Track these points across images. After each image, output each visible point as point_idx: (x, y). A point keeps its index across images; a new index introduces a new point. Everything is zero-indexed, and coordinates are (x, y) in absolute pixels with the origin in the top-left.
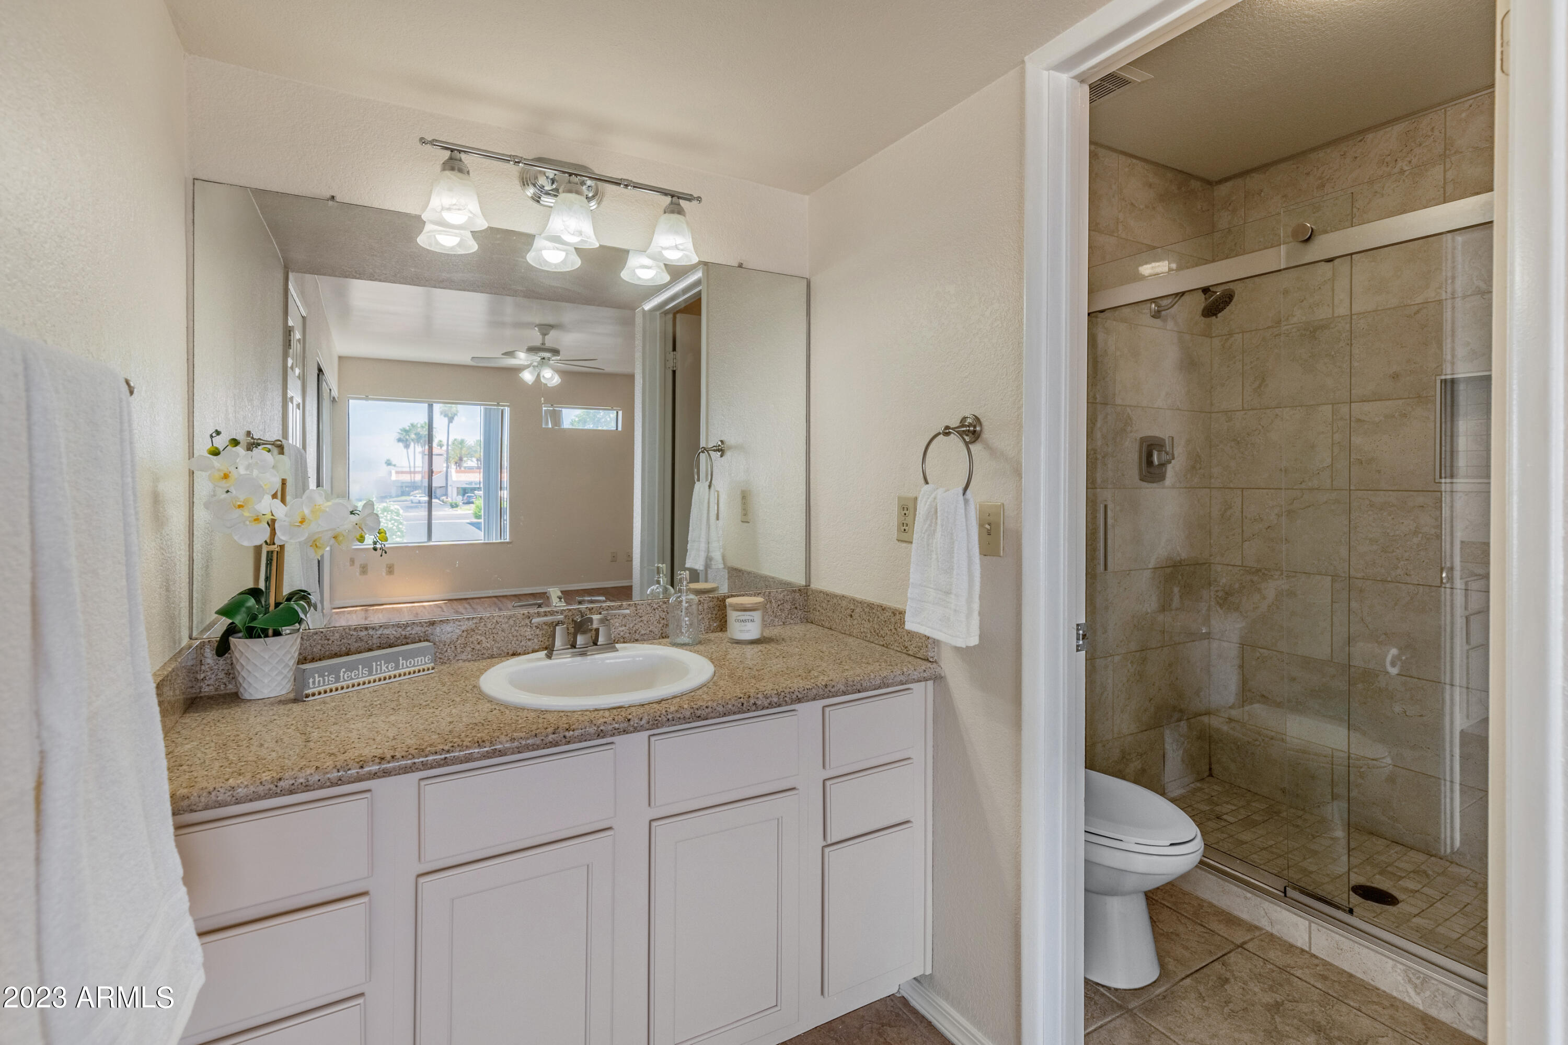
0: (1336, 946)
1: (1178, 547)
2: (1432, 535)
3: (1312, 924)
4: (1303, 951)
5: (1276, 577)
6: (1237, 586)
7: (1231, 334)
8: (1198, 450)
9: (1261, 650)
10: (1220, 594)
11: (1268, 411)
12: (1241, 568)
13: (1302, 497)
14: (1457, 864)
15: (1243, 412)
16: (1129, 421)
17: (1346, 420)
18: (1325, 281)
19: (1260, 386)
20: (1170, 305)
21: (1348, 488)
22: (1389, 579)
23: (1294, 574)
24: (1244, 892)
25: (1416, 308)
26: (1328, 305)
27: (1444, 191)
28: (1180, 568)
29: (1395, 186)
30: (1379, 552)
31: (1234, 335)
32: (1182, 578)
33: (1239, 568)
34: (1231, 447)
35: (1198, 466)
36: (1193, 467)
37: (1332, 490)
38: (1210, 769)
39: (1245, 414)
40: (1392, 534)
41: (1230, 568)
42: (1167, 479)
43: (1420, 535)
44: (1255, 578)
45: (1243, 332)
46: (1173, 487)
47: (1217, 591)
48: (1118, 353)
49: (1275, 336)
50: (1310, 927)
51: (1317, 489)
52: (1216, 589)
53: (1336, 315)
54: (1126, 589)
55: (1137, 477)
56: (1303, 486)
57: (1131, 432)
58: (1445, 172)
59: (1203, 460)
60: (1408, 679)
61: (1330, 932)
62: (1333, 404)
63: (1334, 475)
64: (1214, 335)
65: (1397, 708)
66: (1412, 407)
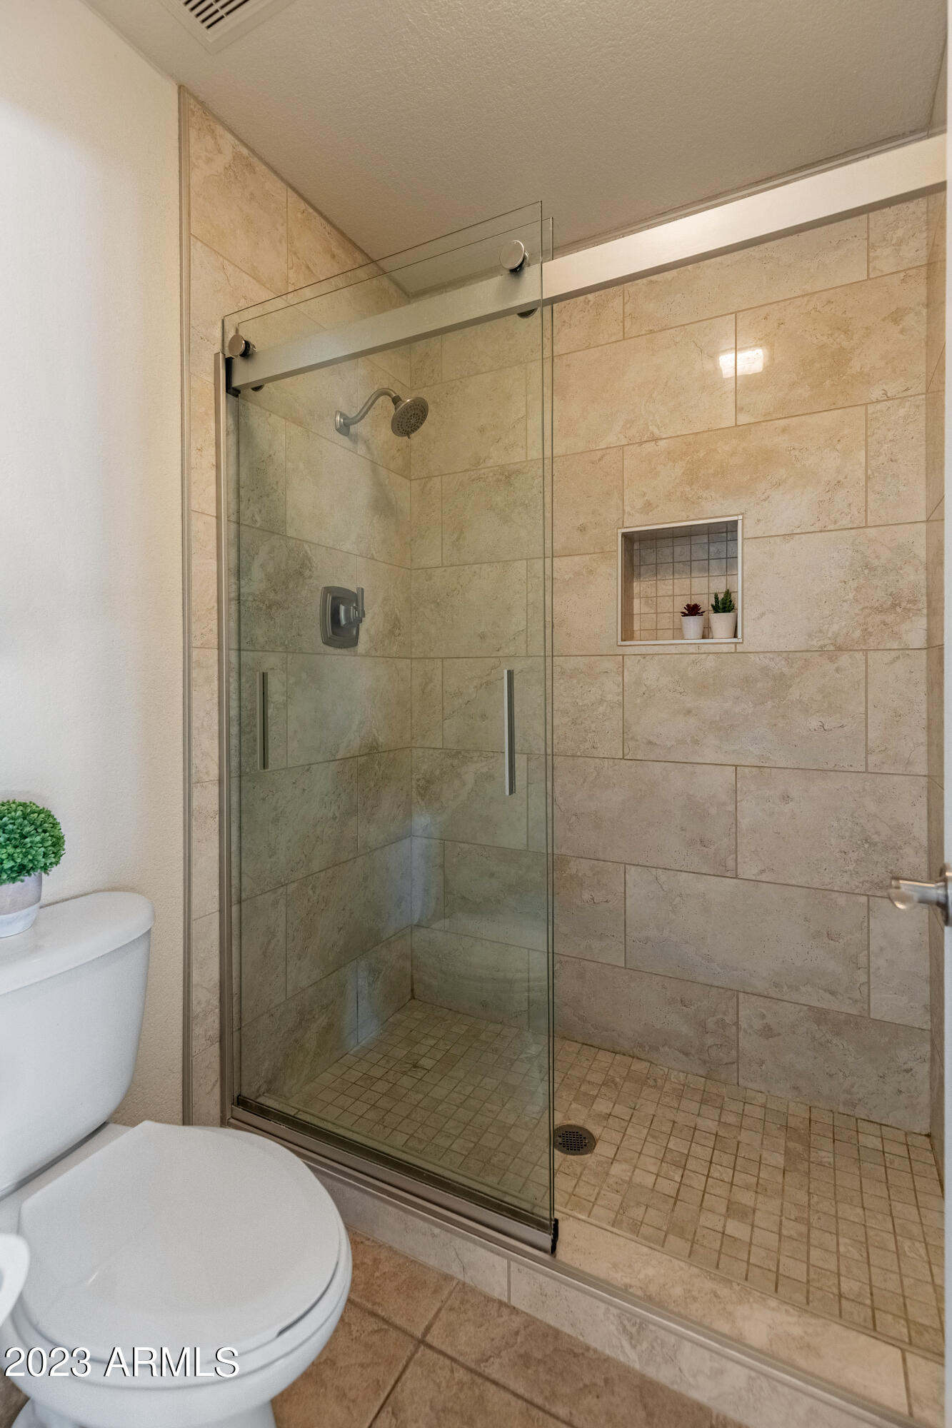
0: (539, 1291)
1: (374, 730)
2: (615, 703)
3: (512, 1263)
4: (501, 1303)
5: (475, 759)
6: (438, 772)
7: (430, 477)
8: (397, 612)
9: (462, 845)
10: (422, 783)
11: (466, 567)
12: (443, 751)
13: (499, 666)
14: (638, 1058)
15: (443, 569)
16: (307, 562)
17: (539, 578)
18: (518, 419)
19: (458, 539)
20: (359, 417)
21: (543, 654)
22: (579, 754)
23: (492, 754)
24: (432, 1227)
25: (599, 454)
26: (522, 447)
27: (623, 325)
28: (377, 755)
29: (581, 316)
30: (570, 724)
31: (433, 479)
32: (379, 768)
33: (440, 751)
34: (432, 610)
35: (397, 632)
36: (392, 632)
37: (527, 656)
38: (412, 990)
39: (445, 571)
40: (581, 704)
41: (431, 751)
42: (359, 645)
43: (605, 704)
44: (456, 762)
45: (442, 475)
46: (367, 655)
47: (418, 780)
48: (289, 465)
49: (473, 481)
50: (509, 1267)
51: (513, 656)
52: (418, 777)
53: (529, 459)
54: (304, 790)
55: (320, 640)
56: (500, 653)
57: (310, 577)
58: (624, 304)
59: (402, 625)
60: (596, 862)
61: (532, 1272)
62: (527, 559)
63: (528, 639)
64: (413, 477)
65: (586, 896)
66: (597, 563)
